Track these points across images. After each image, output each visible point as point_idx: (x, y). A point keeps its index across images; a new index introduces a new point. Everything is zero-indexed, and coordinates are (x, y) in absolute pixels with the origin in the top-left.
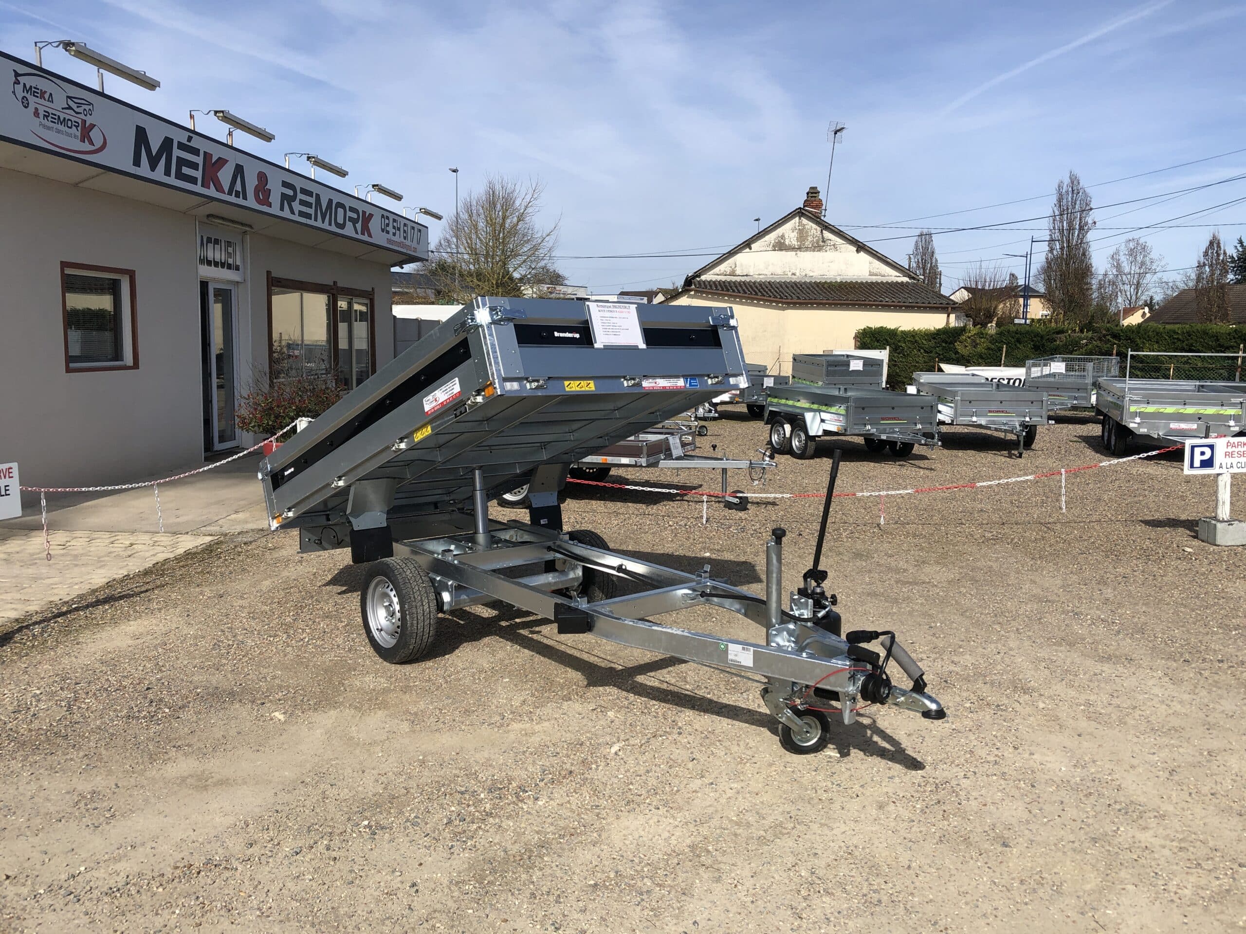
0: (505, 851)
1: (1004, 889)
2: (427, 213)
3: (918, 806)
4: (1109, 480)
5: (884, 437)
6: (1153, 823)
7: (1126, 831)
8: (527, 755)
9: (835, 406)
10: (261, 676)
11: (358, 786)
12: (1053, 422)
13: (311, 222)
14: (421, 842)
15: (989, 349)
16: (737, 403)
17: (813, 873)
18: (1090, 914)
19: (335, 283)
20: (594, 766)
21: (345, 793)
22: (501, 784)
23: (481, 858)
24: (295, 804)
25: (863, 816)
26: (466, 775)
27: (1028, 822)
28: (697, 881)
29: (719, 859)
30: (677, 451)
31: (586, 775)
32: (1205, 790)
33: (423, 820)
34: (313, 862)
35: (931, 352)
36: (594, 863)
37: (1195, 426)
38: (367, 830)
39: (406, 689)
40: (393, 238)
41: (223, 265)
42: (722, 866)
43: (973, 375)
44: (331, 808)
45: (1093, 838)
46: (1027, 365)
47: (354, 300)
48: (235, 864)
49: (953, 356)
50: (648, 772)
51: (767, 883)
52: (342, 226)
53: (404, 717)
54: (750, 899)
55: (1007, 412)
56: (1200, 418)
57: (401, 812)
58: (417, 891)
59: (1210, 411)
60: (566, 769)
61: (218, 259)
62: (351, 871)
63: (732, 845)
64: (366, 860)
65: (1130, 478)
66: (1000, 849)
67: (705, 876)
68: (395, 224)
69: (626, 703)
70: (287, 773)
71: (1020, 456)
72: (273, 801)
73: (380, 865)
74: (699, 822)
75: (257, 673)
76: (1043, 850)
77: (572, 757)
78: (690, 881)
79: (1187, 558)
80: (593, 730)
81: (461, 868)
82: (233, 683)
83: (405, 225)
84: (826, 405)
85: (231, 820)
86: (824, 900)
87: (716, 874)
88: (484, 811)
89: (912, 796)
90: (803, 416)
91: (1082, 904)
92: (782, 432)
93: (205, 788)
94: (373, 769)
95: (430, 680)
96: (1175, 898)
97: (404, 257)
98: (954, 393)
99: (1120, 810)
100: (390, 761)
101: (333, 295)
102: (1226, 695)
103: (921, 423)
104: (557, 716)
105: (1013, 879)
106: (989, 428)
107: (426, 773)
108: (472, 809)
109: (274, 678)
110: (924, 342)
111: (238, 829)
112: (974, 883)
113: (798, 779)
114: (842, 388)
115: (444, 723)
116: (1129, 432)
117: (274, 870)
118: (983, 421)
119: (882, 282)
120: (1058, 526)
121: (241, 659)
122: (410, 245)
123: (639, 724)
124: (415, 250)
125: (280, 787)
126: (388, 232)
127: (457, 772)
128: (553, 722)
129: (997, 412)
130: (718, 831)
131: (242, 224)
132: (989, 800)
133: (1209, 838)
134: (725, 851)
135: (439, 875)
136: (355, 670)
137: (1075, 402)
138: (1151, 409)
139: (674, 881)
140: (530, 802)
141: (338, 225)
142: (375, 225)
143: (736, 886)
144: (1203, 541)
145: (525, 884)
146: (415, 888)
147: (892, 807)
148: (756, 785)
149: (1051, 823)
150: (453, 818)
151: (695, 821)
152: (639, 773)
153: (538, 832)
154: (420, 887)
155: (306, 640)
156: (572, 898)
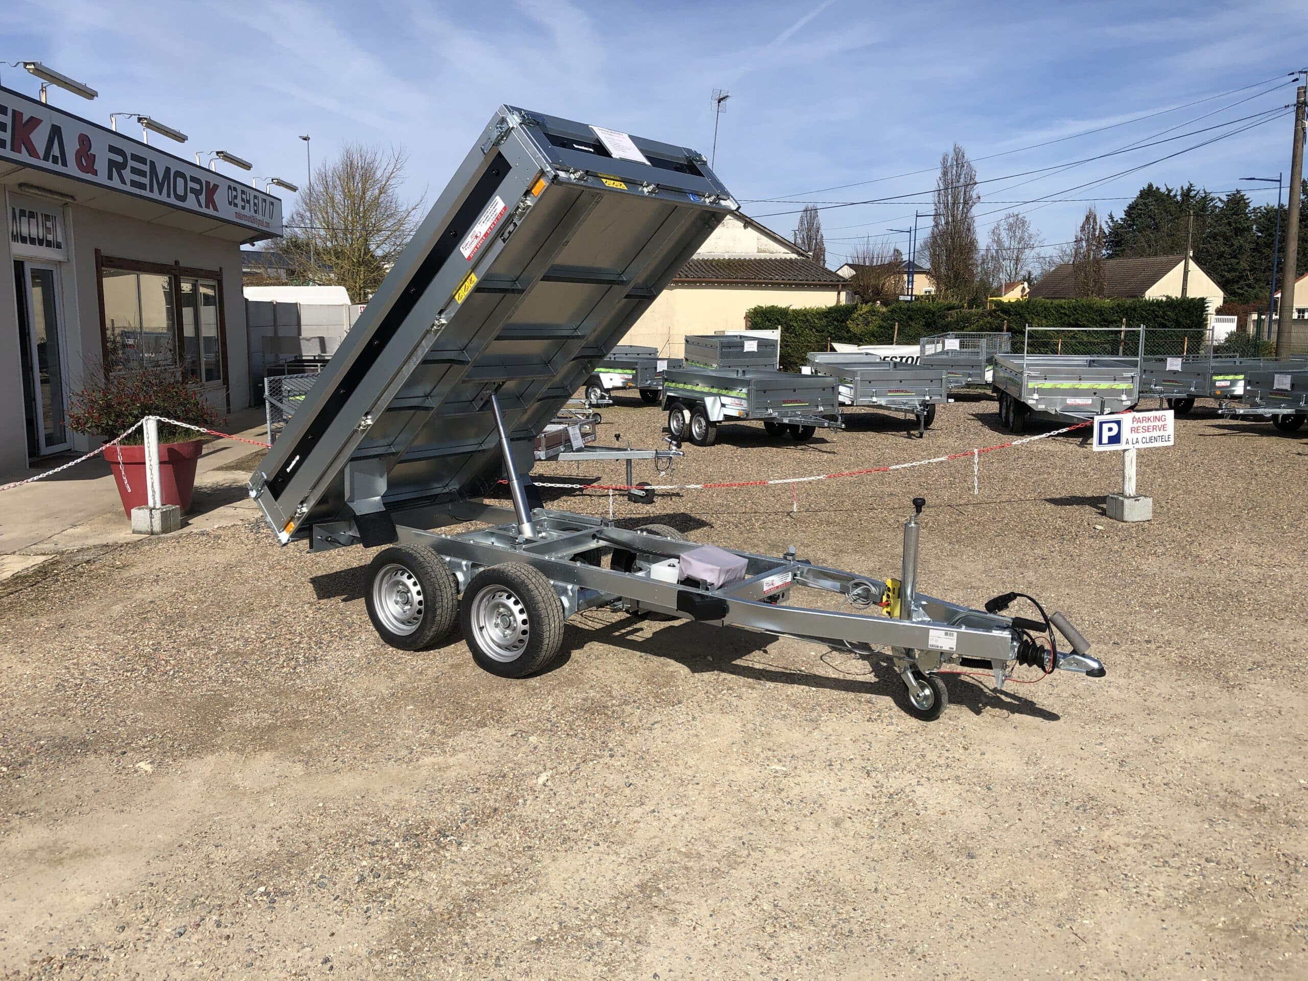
0: (430, 909)
1: (976, 905)
2: (280, 183)
3: (876, 820)
4: (1012, 458)
5: (786, 421)
6: (1113, 820)
7: (1088, 830)
8: (443, 792)
9: (735, 389)
10: (118, 720)
11: (249, 845)
12: (952, 400)
13: (147, 193)
14: (330, 907)
15: (880, 327)
16: (630, 388)
17: (776, 906)
18: (1068, 926)
19: (177, 262)
20: (521, 801)
21: (233, 856)
22: (417, 830)
23: (403, 920)
24: (173, 873)
25: (819, 836)
26: (377, 822)
27: (990, 829)
28: (652, 926)
29: (673, 898)
30: (577, 443)
31: (513, 812)
32: (1158, 780)
33: (330, 880)
34: (201, 944)
35: (823, 331)
36: (534, 915)
37: (1090, 402)
38: (265, 898)
39: (295, 725)
40: (243, 212)
41: (41, 242)
42: (677, 906)
43: (867, 354)
44: (218, 875)
45: (1057, 841)
46: (921, 343)
47: (200, 282)
48: (106, 953)
49: (846, 335)
50: (582, 802)
51: (729, 921)
52: (183, 198)
53: (296, 758)
54: (712, 942)
55: (906, 392)
56: (1095, 394)
57: (303, 873)
58: (332, 968)
59: (1104, 385)
60: (490, 806)
61: (34, 234)
62: (249, 951)
63: (685, 881)
64: (266, 935)
65: (1032, 455)
66: (966, 861)
67: (660, 919)
68: (244, 196)
69: (549, 725)
70: (159, 836)
71: (921, 436)
72: (144, 873)
73: (284, 940)
74: (645, 857)
75: (114, 716)
76: (1010, 857)
77: (495, 792)
78: (643, 927)
79: (1099, 535)
80: (515, 758)
81: (381, 935)
82: (85, 730)
83: (255, 197)
84: (726, 389)
85: (95, 899)
86: (792, 935)
87: (672, 917)
88: (402, 863)
89: (868, 810)
90: (704, 401)
91: (1057, 915)
92: (681, 418)
93: (60, 861)
94: (265, 822)
95: (322, 713)
96: (1149, 901)
97: (254, 234)
98: (854, 374)
99: (1078, 808)
100: (285, 810)
101: (175, 276)
102: (1159, 677)
103: (823, 406)
104: (473, 745)
105: (984, 893)
106: (889, 409)
107: (328, 822)
108: (386, 862)
109: (135, 720)
110: (816, 321)
111: (105, 910)
112: (945, 901)
113: (746, 799)
114: (740, 371)
115: (343, 762)
116: (1027, 408)
117: (155, 958)
118: (883, 401)
119: (771, 259)
120: (971, 508)
121: (92, 701)
122: (263, 219)
123: (566, 748)
124: (268, 225)
125: (153, 854)
126: (236, 205)
127: (365, 819)
128: (469, 752)
129: (897, 391)
130: (667, 866)
131: (62, 195)
132: (948, 808)
133: (1171, 832)
134: (677, 889)
135: (356, 945)
136: (232, 706)
137: (969, 379)
138: (1048, 385)
139: (625, 928)
140: (453, 848)
141: (178, 197)
142: (221, 197)
143: (694, 928)
144: (1111, 518)
145: (457, 947)
146: (329, 964)
147: (848, 824)
148: (702, 809)
149: (1013, 828)
150: (366, 874)
151: (641, 856)
152: (572, 805)
153: (466, 884)
154: (336, 964)
155: (171, 673)
156: (514, 959)
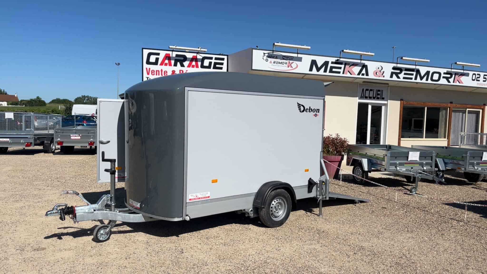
13: (413, 80)
19: (451, 102)
40: (483, 83)
41: (374, 98)
61: (371, 95)
101: (450, 107)
126: (479, 81)
